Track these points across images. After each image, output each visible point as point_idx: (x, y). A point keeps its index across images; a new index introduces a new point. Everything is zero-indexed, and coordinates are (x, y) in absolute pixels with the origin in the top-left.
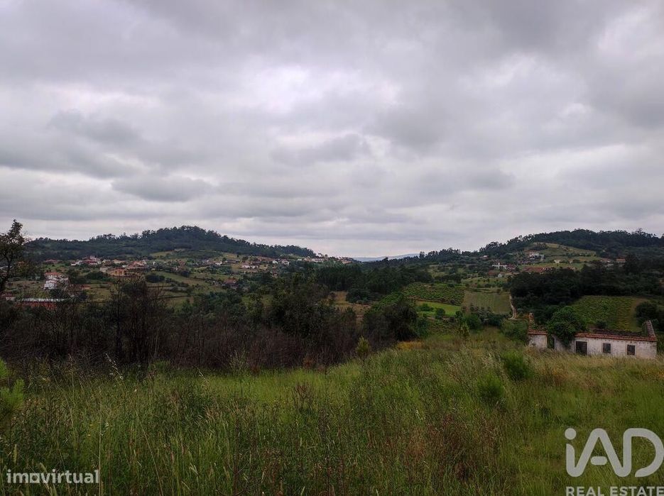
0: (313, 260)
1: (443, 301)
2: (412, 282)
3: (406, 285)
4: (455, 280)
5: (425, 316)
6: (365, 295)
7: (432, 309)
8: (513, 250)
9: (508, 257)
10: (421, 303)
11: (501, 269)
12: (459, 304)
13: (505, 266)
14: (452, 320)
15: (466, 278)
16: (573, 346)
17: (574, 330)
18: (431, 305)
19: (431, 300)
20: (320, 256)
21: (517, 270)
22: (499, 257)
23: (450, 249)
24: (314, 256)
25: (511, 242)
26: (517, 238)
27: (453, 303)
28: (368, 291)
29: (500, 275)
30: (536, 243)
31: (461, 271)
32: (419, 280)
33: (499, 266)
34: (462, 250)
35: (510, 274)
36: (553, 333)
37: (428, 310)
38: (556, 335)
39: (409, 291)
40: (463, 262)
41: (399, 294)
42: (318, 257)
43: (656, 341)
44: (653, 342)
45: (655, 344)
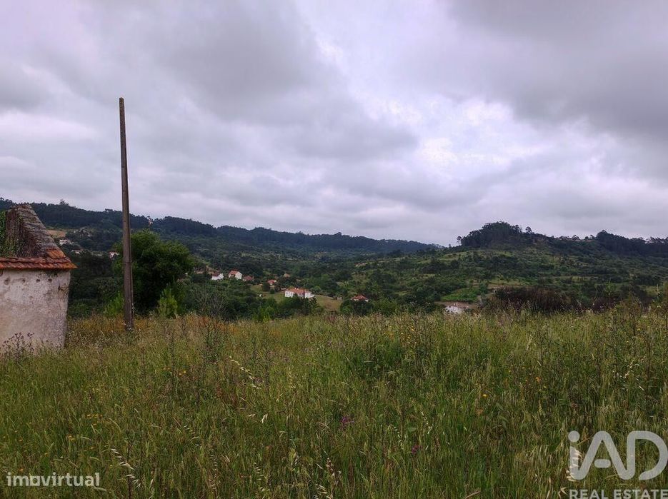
43: (65, 270)
44: (55, 272)
45: (64, 280)
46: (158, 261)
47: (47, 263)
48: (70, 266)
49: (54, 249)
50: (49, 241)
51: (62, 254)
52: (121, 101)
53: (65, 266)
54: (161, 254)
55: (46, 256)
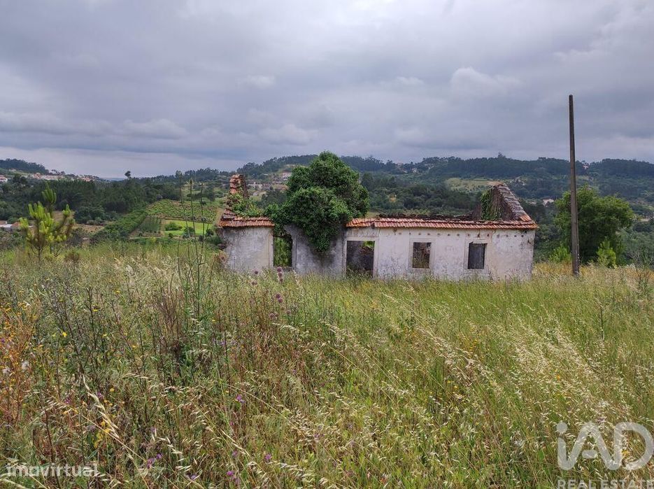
0: (44, 177)
1: (193, 219)
2: (159, 199)
3: (151, 202)
4: (208, 198)
5: (171, 235)
6: (99, 214)
7: (181, 228)
8: (268, 171)
9: (262, 178)
10: (168, 222)
11: (256, 189)
12: (210, 222)
13: (260, 186)
14: (201, 239)
15: (222, 197)
16: (340, 253)
17: (344, 209)
18: (178, 223)
19: (180, 218)
20: (54, 173)
21: (271, 189)
22: (255, 177)
23: (208, 169)
24: (46, 173)
25: (267, 163)
26: (272, 160)
27: (204, 221)
28: (102, 210)
29: (255, 194)
30: (288, 165)
31: (216, 190)
32: (168, 198)
33: (254, 185)
34: (221, 170)
35: (265, 193)
36: (289, 222)
37: (176, 230)
38: (299, 225)
39: (155, 210)
40: (221, 182)
41: (142, 212)
42: (51, 174)
43: (532, 229)
44: (526, 230)
45: (531, 236)
46: (596, 215)
47: (521, 225)
48: (535, 227)
49: (524, 215)
50: (520, 209)
51: (528, 218)
52: (571, 97)
53: (531, 226)
54: (598, 207)
55: (520, 220)
